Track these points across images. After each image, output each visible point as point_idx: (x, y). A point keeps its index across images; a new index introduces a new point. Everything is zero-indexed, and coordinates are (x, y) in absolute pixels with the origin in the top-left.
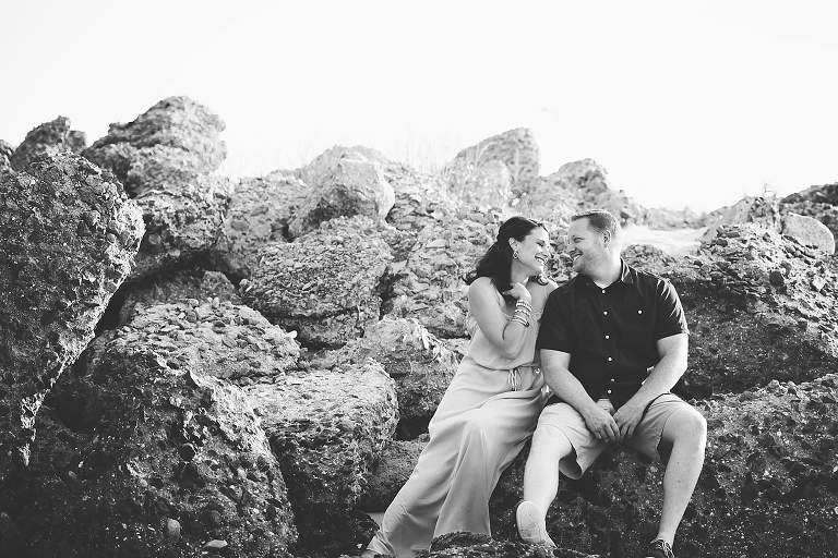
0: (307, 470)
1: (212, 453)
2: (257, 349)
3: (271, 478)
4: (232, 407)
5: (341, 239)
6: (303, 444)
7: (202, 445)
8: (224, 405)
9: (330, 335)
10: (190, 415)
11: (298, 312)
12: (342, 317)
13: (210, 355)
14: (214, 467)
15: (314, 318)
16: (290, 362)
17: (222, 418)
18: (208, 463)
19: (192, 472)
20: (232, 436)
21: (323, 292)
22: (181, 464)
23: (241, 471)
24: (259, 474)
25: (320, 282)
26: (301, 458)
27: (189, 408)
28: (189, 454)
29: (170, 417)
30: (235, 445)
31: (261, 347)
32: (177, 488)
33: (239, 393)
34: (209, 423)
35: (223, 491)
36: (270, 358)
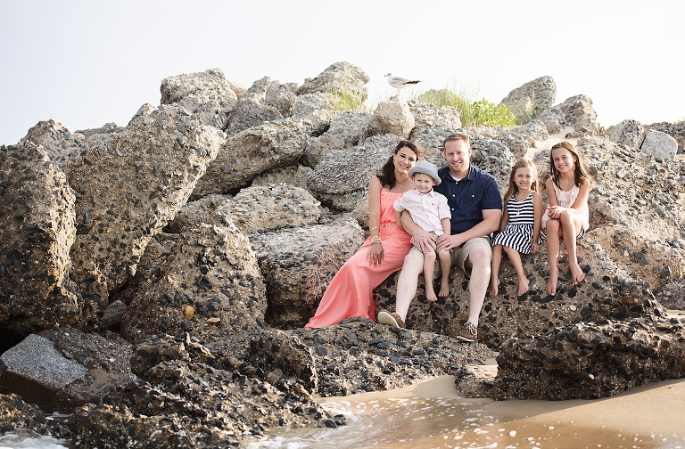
0: (281, 282)
1: (220, 270)
2: (293, 212)
3: (253, 285)
4: (237, 245)
5: (364, 148)
6: (282, 266)
7: (213, 266)
8: (232, 244)
9: (347, 205)
10: (209, 250)
11: (330, 191)
12: (355, 193)
13: (265, 216)
14: (220, 278)
15: (339, 194)
16: (313, 219)
17: (229, 252)
18: (216, 276)
19: (205, 281)
20: (233, 261)
21: (345, 179)
22: (200, 276)
23: (236, 281)
24: (246, 283)
25: (346, 173)
26: (279, 274)
27: (209, 246)
28: (205, 271)
29: (199, 250)
30: (234, 267)
31: (296, 211)
32: (196, 289)
33: (243, 238)
34: (219, 254)
35: (222, 291)
36: (300, 218)
